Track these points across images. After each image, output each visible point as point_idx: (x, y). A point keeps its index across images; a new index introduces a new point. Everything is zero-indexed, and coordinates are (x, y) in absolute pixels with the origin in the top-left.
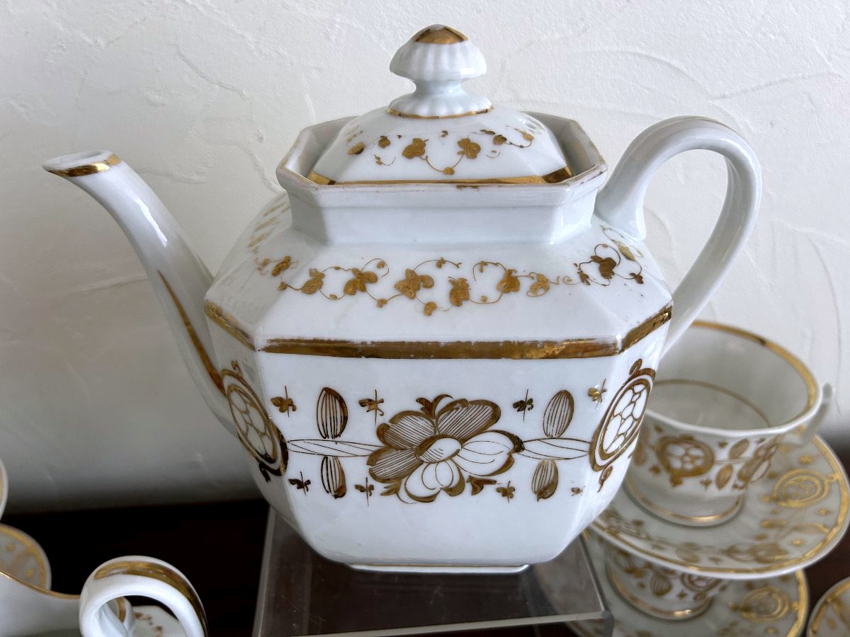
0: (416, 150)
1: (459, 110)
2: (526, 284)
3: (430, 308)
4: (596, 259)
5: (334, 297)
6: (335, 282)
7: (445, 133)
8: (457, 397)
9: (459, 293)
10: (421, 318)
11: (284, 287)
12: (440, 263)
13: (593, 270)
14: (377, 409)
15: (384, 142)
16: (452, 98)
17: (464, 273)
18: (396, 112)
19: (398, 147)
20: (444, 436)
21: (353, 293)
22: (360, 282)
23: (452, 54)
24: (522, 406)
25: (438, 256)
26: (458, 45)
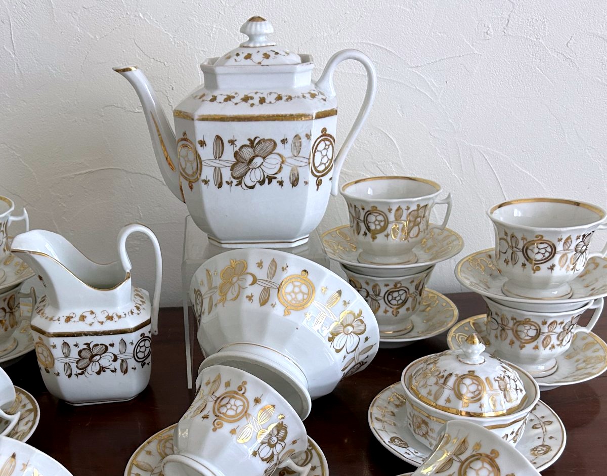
0: (248, 57)
1: (264, 45)
2: (284, 98)
3: (252, 105)
4: (310, 93)
5: (220, 103)
6: (220, 99)
7: (258, 52)
8: (261, 138)
9: (262, 101)
10: (250, 108)
11: (203, 101)
12: (256, 93)
13: (308, 96)
14: (234, 144)
15: (238, 55)
16: (261, 41)
17: (264, 95)
18: (242, 46)
19: (242, 56)
20: (257, 156)
21: (227, 101)
22: (229, 98)
23: (261, 25)
24: (284, 141)
25: (256, 91)
26: (263, 22)
